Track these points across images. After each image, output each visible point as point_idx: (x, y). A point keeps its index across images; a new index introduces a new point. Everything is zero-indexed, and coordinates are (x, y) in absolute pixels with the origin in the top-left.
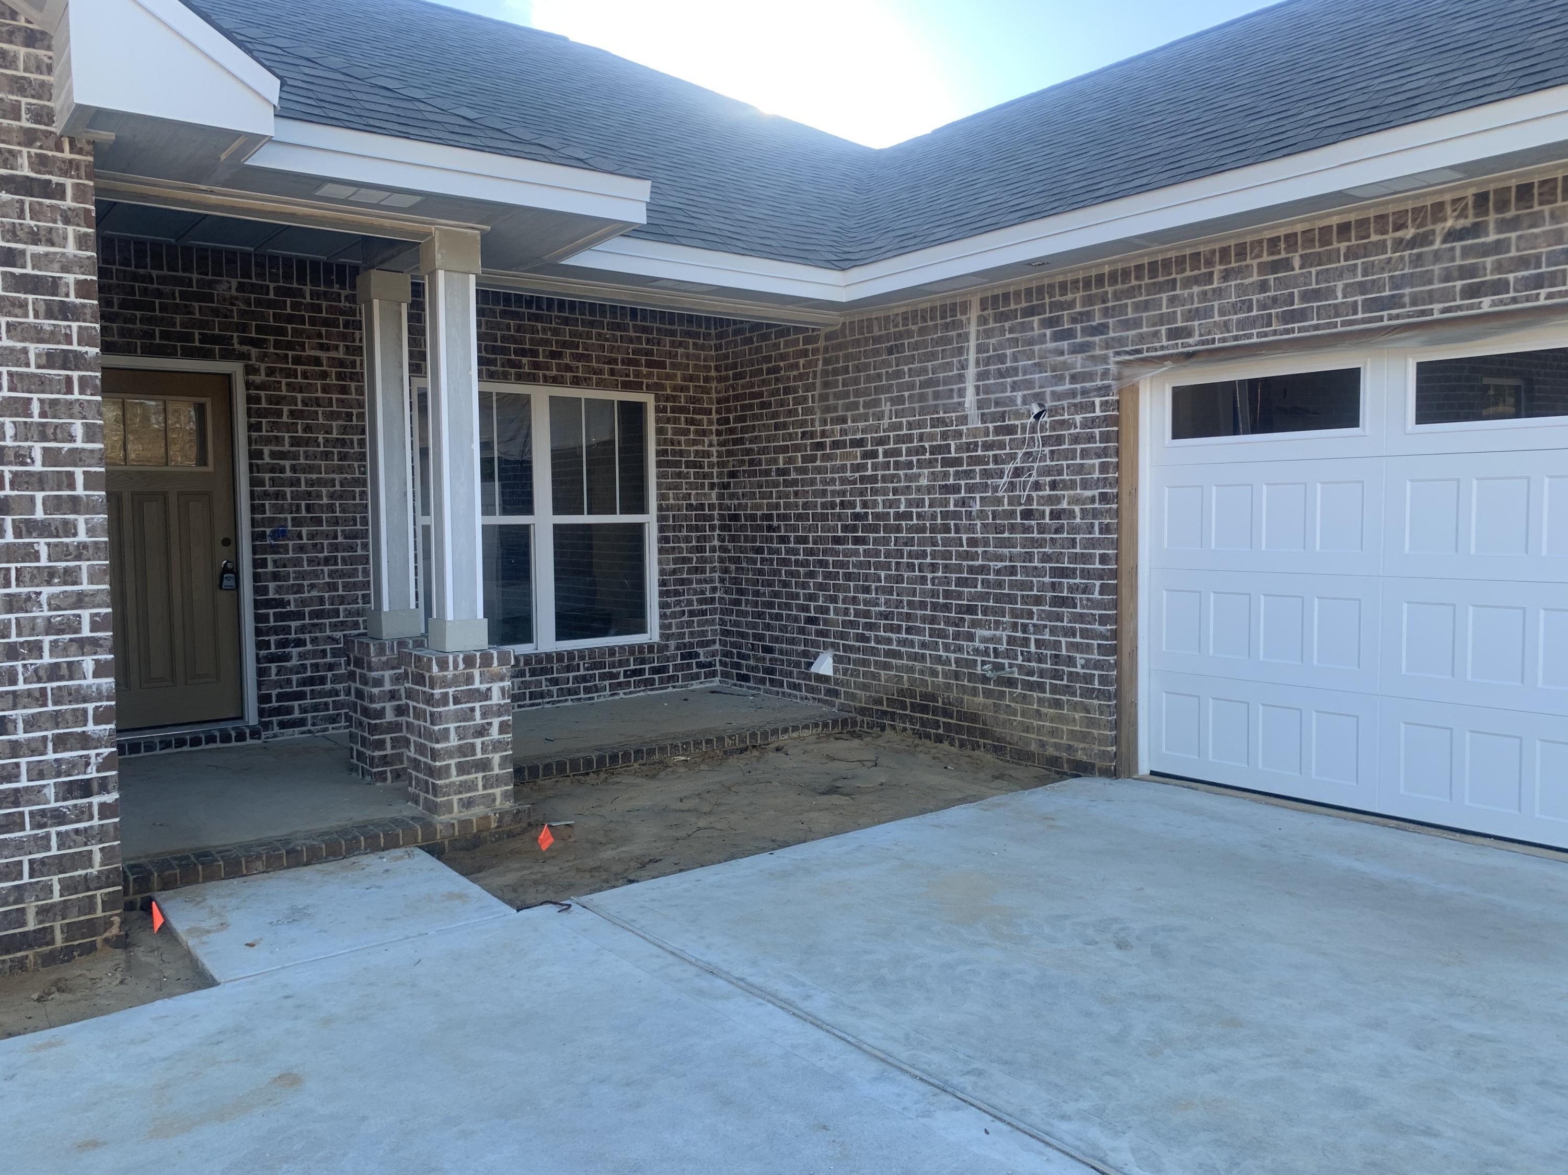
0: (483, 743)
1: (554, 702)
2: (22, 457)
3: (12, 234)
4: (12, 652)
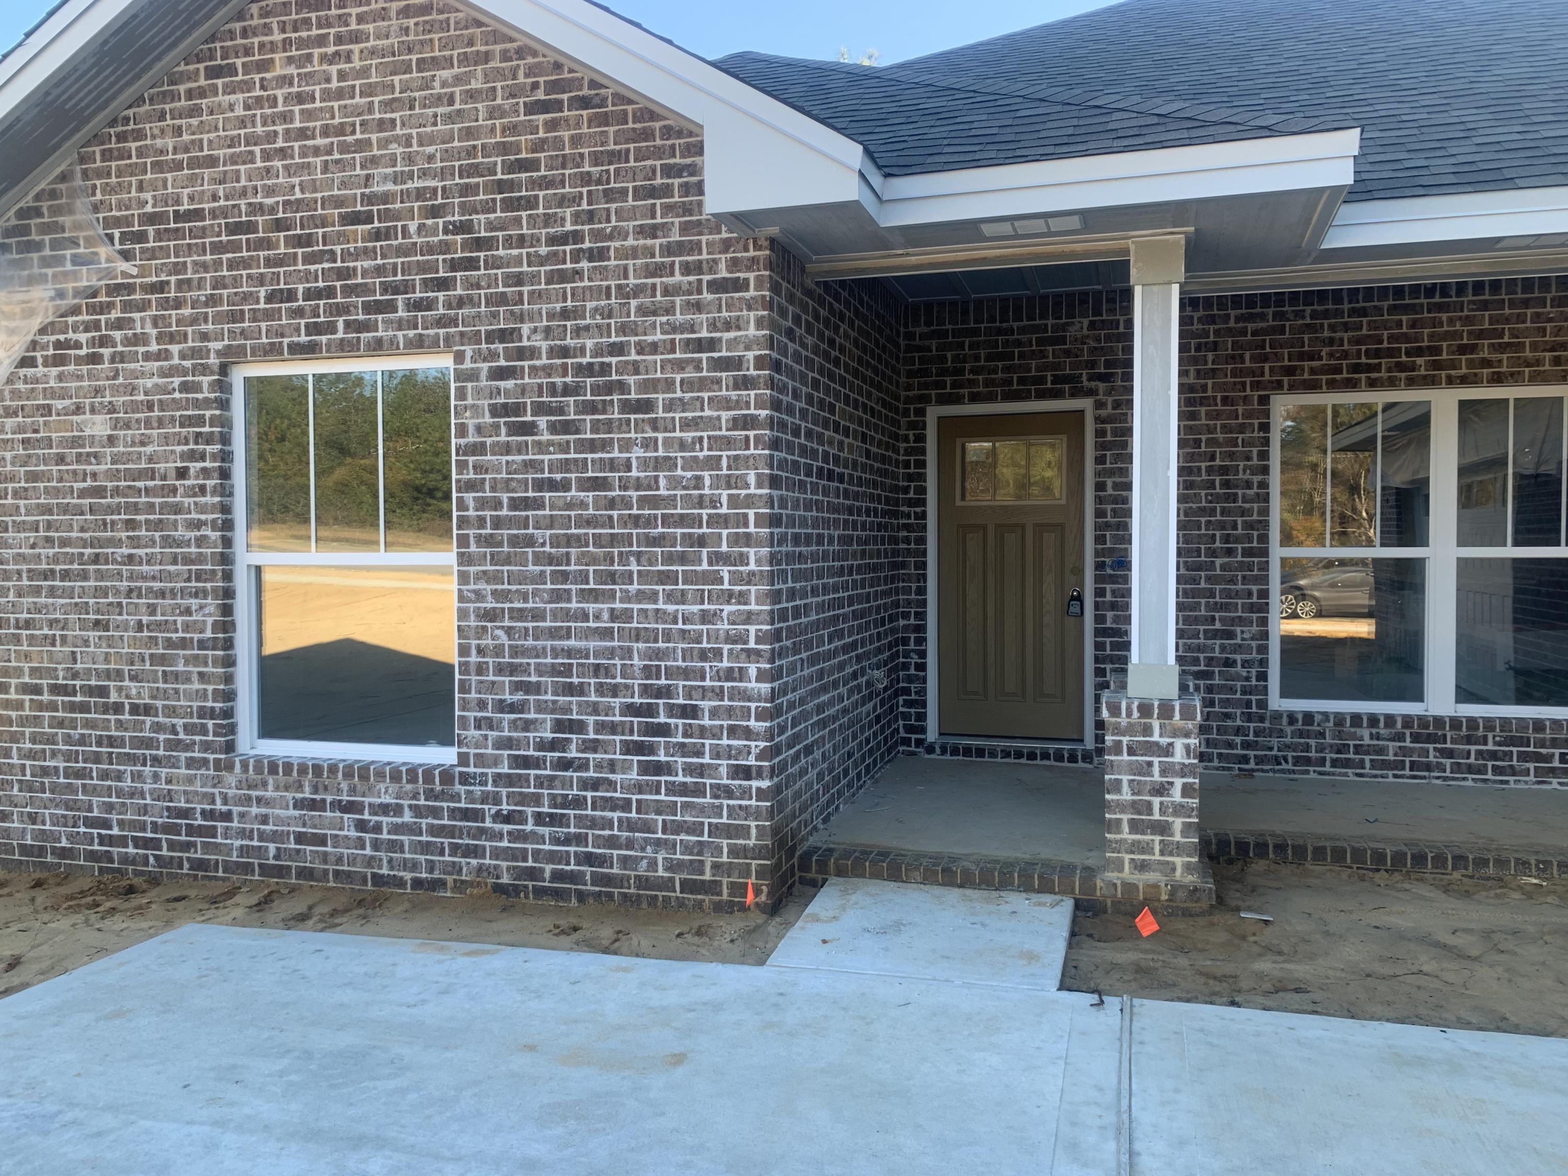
0: (1161, 803)
1: (1445, 779)
2: (714, 502)
3: (713, 326)
4: (703, 655)
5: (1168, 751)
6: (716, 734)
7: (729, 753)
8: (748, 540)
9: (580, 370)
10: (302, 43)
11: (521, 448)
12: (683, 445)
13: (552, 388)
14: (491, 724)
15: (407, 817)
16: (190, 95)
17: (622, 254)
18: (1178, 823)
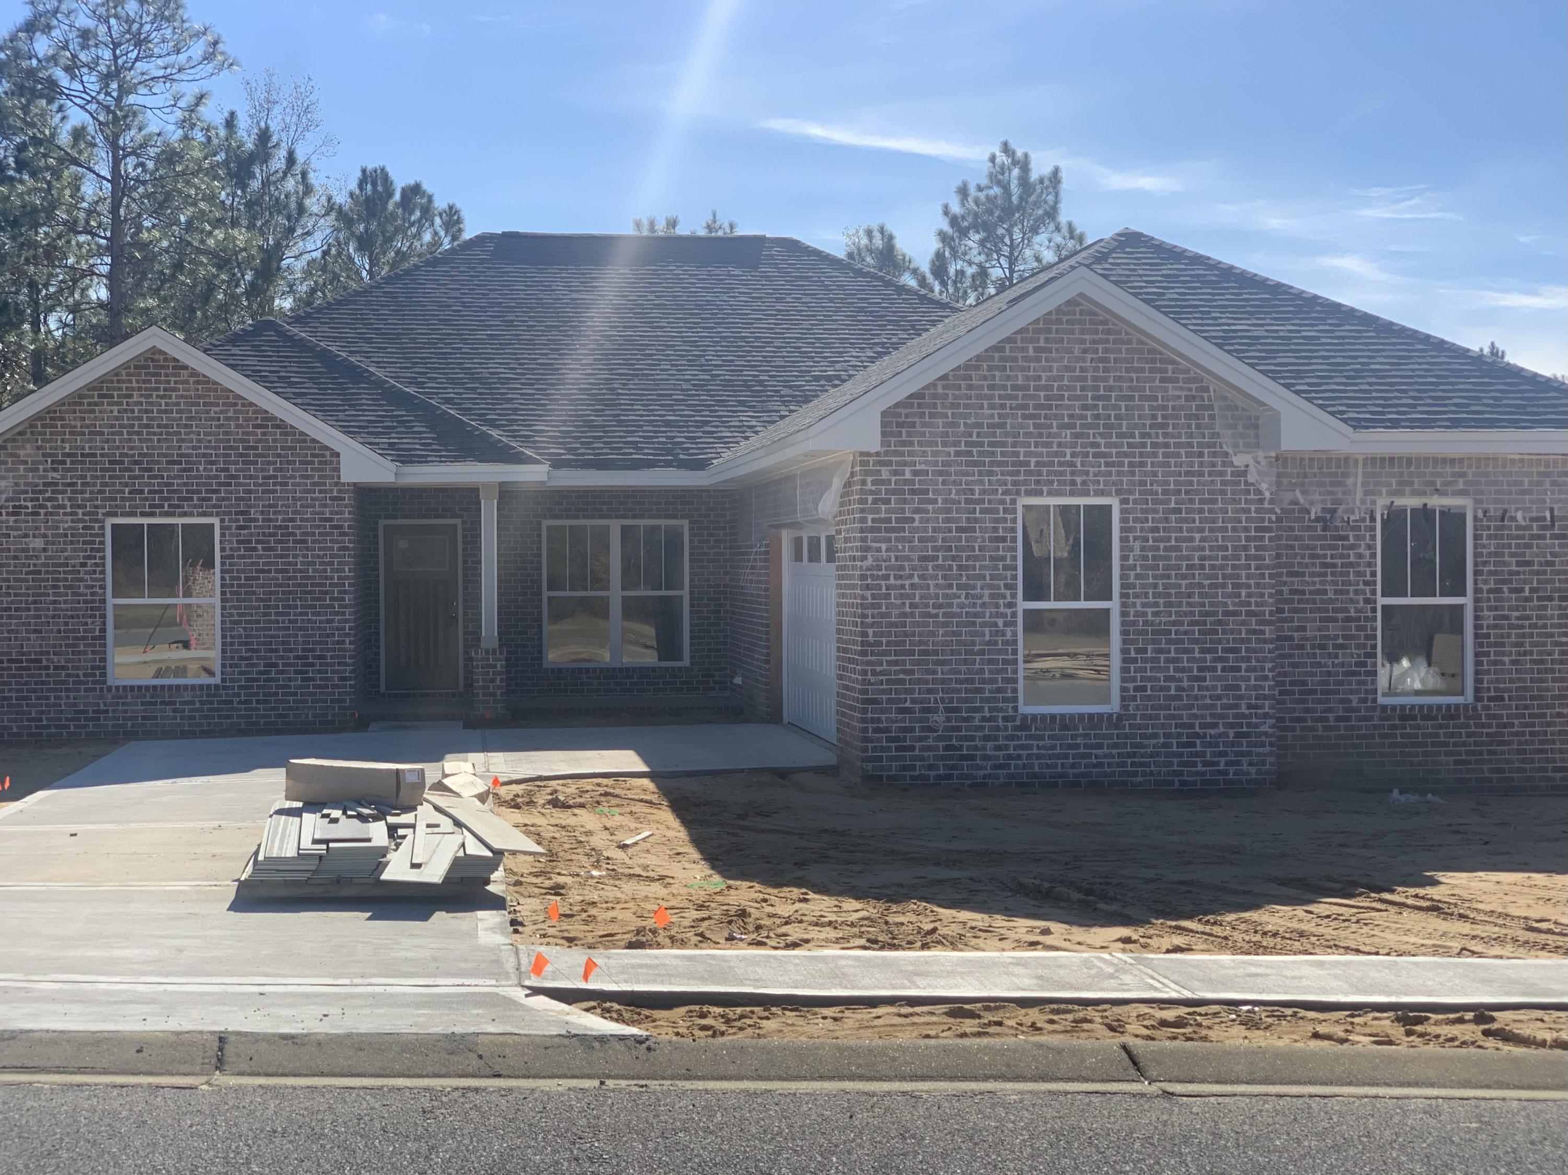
0: (493, 686)
2: (332, 578)
3: (331, 513)
4: (328, 636)
5: (495, 666)
6: (333, 665)
7: (338, 672)
8: (345, 592)
9: (275, 527)
10: (146, 389)
11: (251, 557)
12: (319, 557)
13: (264, 534)
14: (236, 666)
15: (198, 705)
16: (89, 404)
17: (293, 484)
18: (499, 692)
